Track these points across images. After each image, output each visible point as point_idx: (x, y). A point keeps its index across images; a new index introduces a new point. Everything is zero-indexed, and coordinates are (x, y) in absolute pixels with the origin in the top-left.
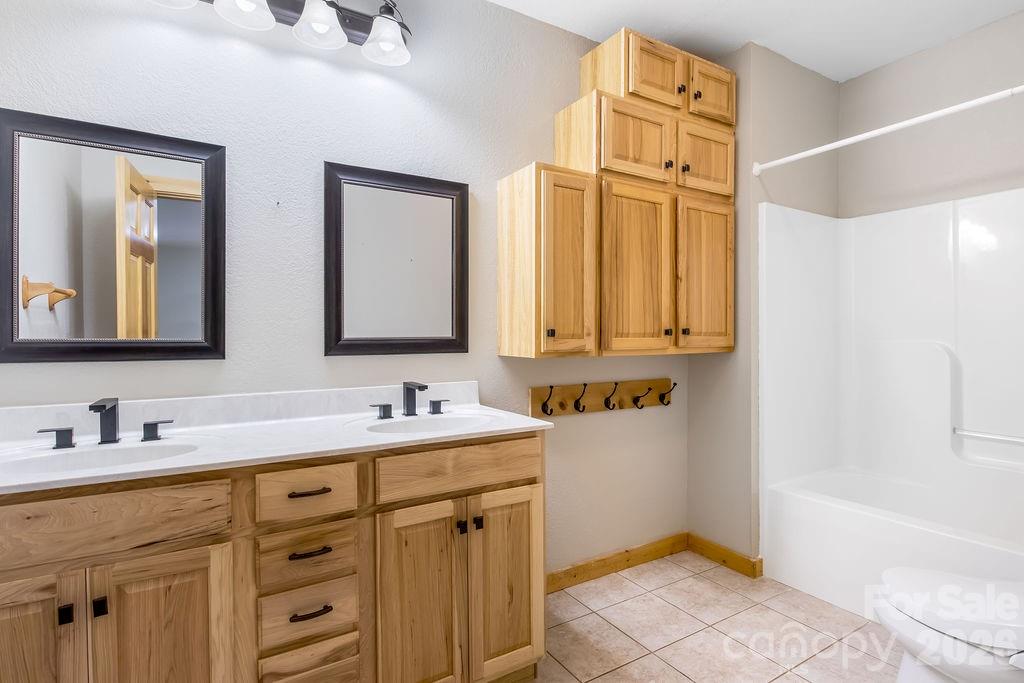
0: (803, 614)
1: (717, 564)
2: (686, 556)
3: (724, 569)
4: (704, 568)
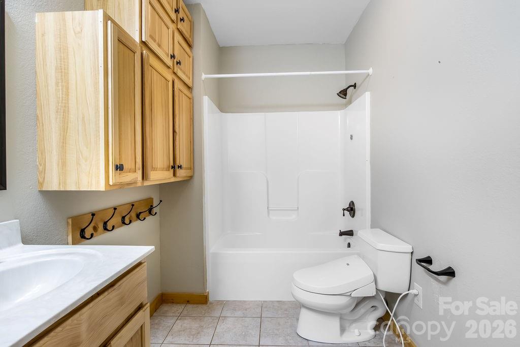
0: (240, 312)
1: (184, 305)
2: (165, 308)
3: (189, 307)
4: (180, 311)
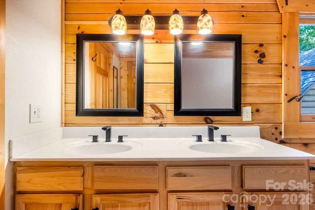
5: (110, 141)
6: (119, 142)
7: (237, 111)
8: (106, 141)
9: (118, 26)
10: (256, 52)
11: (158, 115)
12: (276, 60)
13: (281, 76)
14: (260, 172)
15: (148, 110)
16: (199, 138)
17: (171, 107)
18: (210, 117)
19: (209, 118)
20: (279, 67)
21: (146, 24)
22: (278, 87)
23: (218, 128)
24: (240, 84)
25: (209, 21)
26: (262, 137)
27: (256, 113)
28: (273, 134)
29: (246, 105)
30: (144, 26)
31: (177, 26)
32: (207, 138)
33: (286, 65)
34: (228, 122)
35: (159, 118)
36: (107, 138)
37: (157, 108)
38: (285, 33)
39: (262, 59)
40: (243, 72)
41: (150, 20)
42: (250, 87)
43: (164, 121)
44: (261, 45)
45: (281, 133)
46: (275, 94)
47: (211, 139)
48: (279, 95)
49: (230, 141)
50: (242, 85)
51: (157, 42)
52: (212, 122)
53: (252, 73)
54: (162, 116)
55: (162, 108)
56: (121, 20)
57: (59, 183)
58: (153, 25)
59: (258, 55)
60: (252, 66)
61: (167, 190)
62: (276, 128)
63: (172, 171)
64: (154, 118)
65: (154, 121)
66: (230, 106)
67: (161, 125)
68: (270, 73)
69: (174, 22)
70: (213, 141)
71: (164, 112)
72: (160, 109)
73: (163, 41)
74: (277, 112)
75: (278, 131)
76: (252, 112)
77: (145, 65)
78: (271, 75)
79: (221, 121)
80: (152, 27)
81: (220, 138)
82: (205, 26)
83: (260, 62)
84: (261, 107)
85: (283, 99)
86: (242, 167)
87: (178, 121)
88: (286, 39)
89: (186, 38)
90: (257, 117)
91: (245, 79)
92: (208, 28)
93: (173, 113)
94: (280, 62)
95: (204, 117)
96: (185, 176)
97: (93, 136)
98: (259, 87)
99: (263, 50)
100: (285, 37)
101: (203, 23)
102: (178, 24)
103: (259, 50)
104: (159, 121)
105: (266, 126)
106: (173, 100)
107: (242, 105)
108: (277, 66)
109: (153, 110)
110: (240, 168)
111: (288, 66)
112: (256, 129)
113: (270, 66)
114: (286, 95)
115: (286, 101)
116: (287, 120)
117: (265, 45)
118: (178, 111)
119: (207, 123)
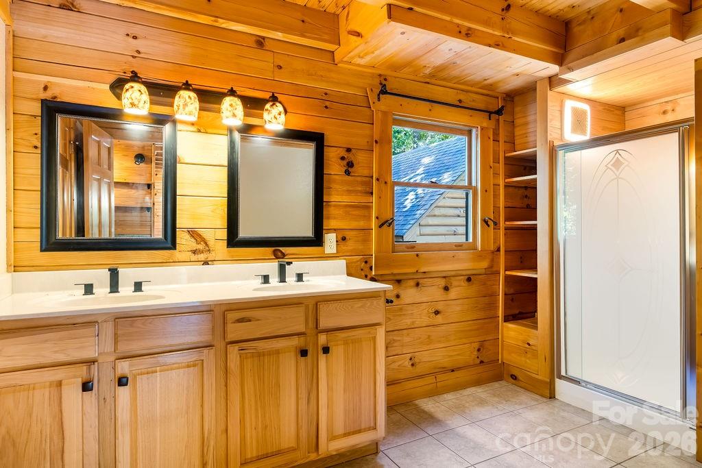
5: (118, 292)
6: (135, 291)
7: (317, 240)
8: (111, 292)
9: (136, 102)
10: (343, 158)
11: (201, 247)
12: (366, 172)
13: (372, 193)
14: (336, 308)
15: (183, 238)
16: (266, 279)
17: (223, 234)
18: (281, 249)
19: (279, 250)
20: (370, 181)
21: (185, 105)
22: (368, 207)
23: (291, 263)
24: (322, 201)
25: (280, 114)
26: (349, 274)
27: (342, 243)
28: (362, 270)
29: (330, 231)
30: (181, 107)
31: (234, 115)
32: (277, 279)
33: (378, 180)
34: (306, 255)
35: (203, 252)
36: (111, 286)
37: (200, 236)
38: (376, 137)
39: (350, 170)
40: (325, 185)
41: (192, 101)
42: (335, 206)
43: (211, 257)
44: (349, 150)
45: (371, 268)
46: (365, 216)
47: (283, 280)
48: (369, 218)
49: (308, 281)
50: (324, 204)
51: (199, 131)
52: (284, 255)
53: (338, 187)
54: (207, 248)
55: (207, 234)
56: (142, 94)
57: (56, 350)
58: (196, 108)
59: (345, 162)
60: (337, 177)
61: (226, 341)
62: (366, 262)
63: (232, 316)
64: (194, 252)
65: (194, 258)
66: (308, 232)
67: (206, 263)
68: (360, 189)
69: (229, 108)
70: (285, 282)
71: (211, 243)
72: (205, 237)
73: (209, 131)
74: (366, 240)
75: (368, 266)
76: (337, 241)
77: (179, 166)
78: (361, 192)
79: (297, 254)
80: (194, 111)
81: (295, 278)
82: (274, 120)
83: (348, 173)
84: (348, 234)
85: (374, 224)
86: (317, 304)
87: (232, 256)
88: (378, 144)
89: (247, 129)
90: (343, 247)
91: (329, 195)
92: (279, 123)
93: (226, 244)
94: (371, 175)
95: (272, 249)
96: (250, 321)
97: (85, 285)
98: (346, 206)
99: (350, 156)
100: (376, 142)
101: (272, 115)
102: (236, 112)
103: (346, 157)
104: (202, 257)
105: (353, 259)
106: (226, 224)
107: (324, 231)
108: (367, 179)
109: (193, 240)
110: (315, 306)
111: (380, 180)
112: (341, 263)
113: (359, 179)
114: (377, 218)
115: (377, 226)
116: (378, 251)
117: (353, 151)
118: (234, 240)
119: (277, 258)
